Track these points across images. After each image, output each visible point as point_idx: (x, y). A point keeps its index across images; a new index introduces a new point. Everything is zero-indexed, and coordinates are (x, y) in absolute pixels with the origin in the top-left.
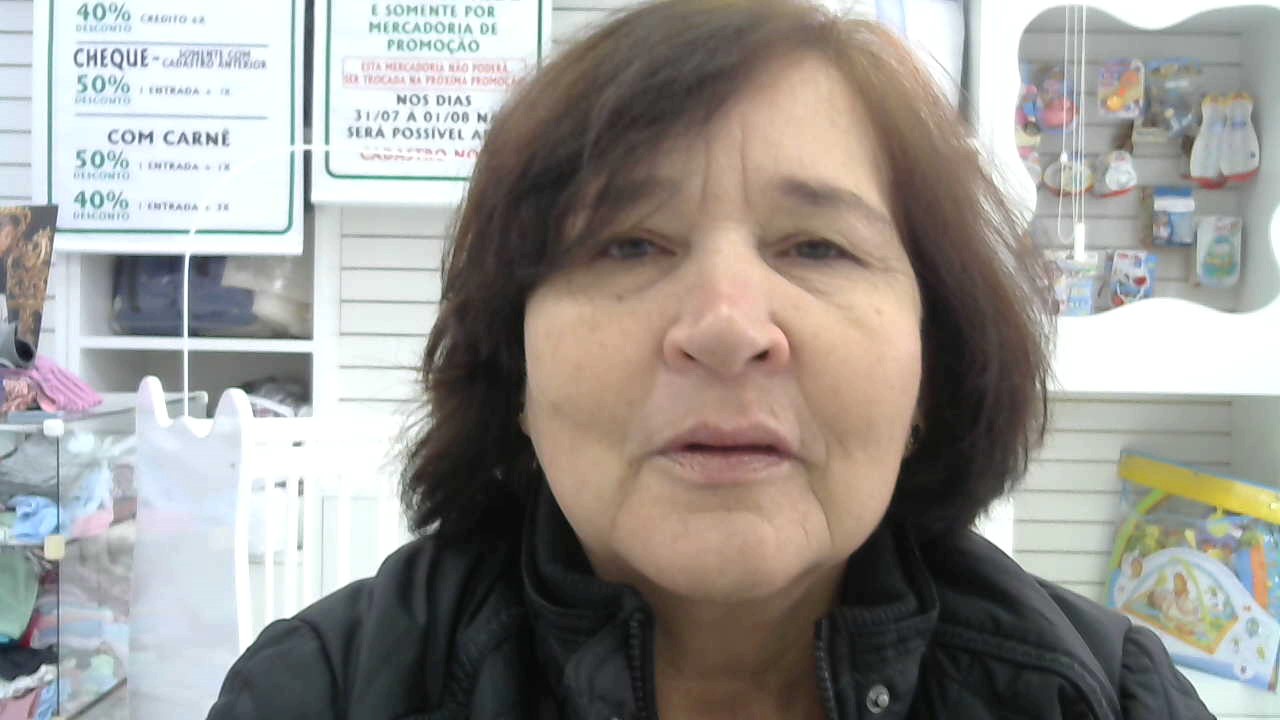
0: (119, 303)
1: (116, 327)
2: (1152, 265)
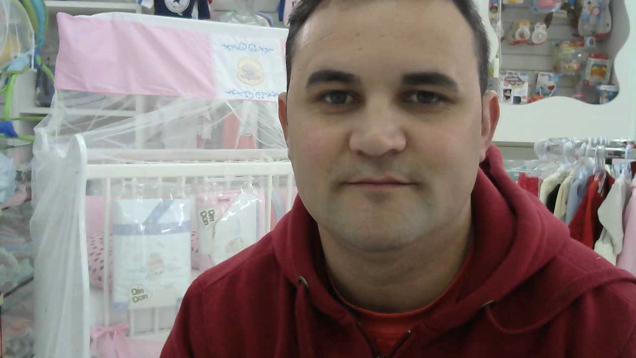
0: (39, 91)
1: (38, 103)
2: (557, 80)
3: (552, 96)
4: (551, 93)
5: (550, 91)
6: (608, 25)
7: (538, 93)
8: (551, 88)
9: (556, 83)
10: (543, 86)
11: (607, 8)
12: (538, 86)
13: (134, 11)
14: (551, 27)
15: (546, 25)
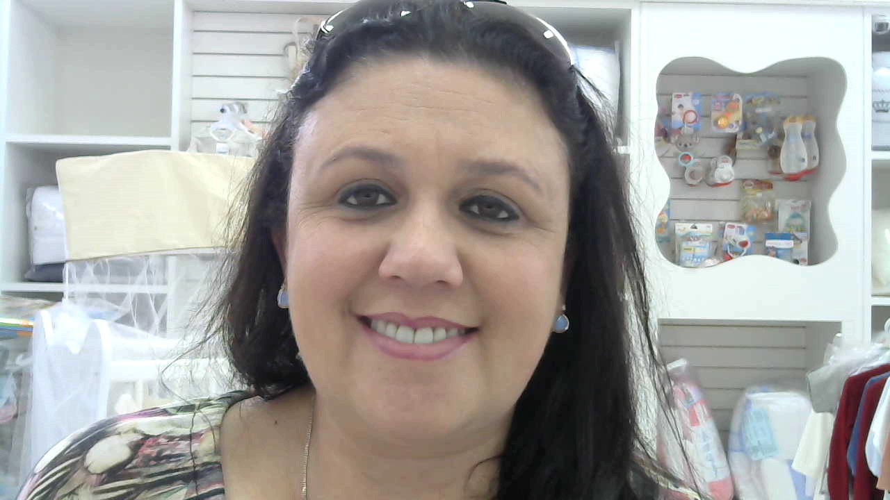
2: (751, 233)
3: (746, 254)
4: (743, 251)
5: (742, 249)
6: (815, 158)
7: (727, 251)
8: (744, 244)
9: (751, 238)
10: (732, 242)
11: (813, 134)
12: (725, 242)
13: (167, 148)
14: (738, 162)
15: (733, 159)
